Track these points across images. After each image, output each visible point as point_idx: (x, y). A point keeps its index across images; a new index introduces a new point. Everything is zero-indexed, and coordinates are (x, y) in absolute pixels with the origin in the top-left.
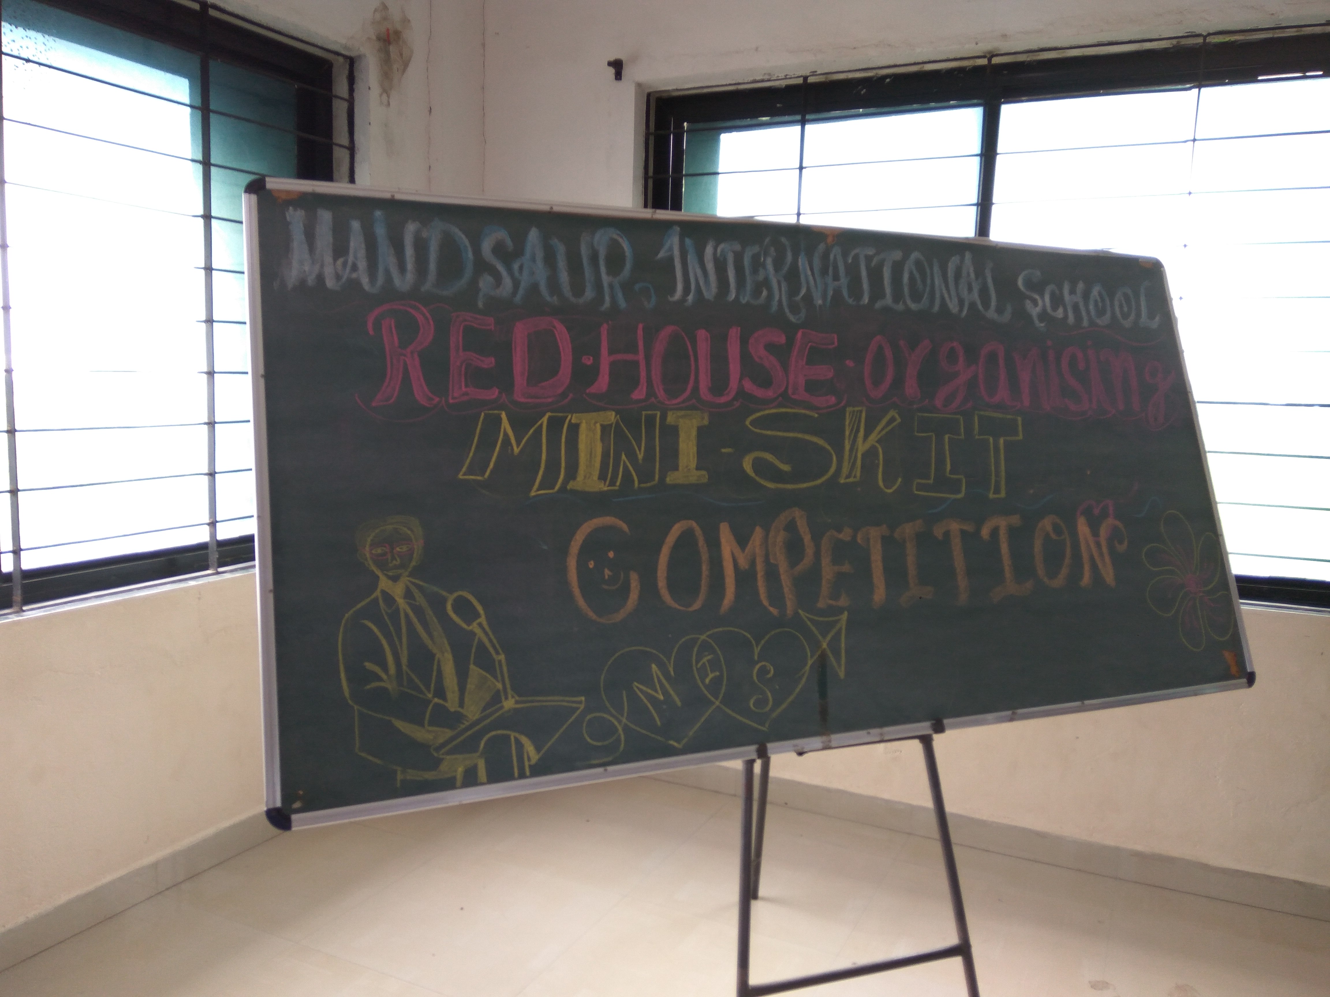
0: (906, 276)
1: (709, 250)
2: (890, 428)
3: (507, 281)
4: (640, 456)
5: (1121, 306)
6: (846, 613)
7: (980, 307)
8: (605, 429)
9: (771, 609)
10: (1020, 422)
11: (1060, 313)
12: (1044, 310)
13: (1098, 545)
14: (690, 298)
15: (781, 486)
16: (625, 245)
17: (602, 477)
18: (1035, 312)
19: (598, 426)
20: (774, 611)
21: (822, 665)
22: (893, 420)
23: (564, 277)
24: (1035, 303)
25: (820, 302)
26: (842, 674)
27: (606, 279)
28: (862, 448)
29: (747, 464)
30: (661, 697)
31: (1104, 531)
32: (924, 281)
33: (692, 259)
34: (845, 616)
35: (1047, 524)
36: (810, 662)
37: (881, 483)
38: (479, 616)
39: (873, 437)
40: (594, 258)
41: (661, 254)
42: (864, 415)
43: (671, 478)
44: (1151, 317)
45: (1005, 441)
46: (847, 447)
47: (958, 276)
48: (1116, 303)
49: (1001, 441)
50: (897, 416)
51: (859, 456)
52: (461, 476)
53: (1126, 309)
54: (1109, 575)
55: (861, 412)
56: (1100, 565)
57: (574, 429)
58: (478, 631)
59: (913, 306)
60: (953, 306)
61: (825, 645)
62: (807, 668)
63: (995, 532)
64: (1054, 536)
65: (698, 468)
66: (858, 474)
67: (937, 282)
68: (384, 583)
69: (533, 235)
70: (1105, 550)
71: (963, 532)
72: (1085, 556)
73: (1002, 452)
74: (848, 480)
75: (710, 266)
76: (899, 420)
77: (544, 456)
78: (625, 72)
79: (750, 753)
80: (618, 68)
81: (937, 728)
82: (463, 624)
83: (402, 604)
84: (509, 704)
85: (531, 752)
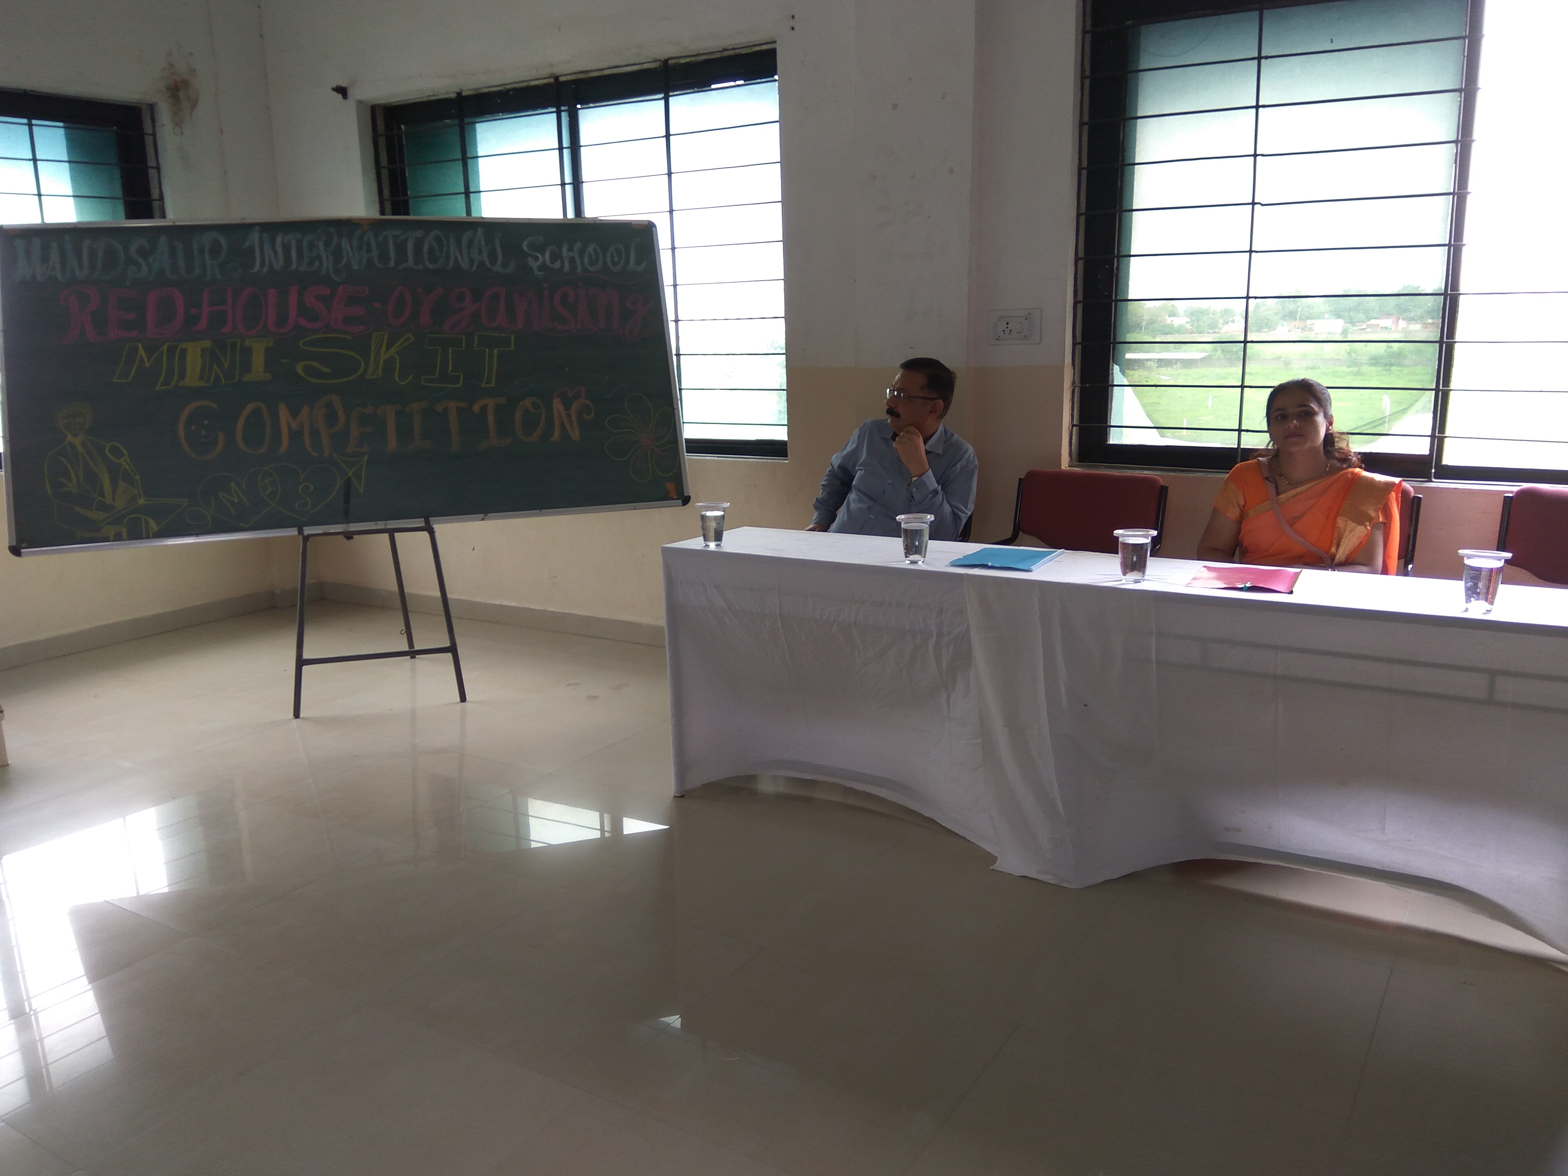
0: (426, 248)
1: (279, 238)
2: (406, 343)
3: (145, 268)
4: (226, 365)
5: (612, 256)
6: (367, 456)
7: (488, 263)
8: (203, 350)
9: (314, 454)
10: (513, 339)
11: (557, 265)
12: (544, 264)
13: (569, 416)
14: (265, 270)
15: (322, 381)
16: (223, 240)
17: (201, 378)
18: (534, 265)
19: (199, 349)
20: (315, 454)
21: (348, 486)
22: (409, 339)
23: (181, 263)
24: (537, 259)
25: (357, 267)
26: (361, 491)
27: (208, 262)
28: (383, 357)
29: (299, 369)
30: (236, 500)
31: (575, 407)
32: (441, 251)
33: (267, 247)
34: (366, 458)
35: (528, 403)
36: (339, 484)
37: (397, 379)
38: (123, 455)
39: (392, 351)
40: (202, 251)
41: (247, 244)
42: (386, 337)
43: (247, 378)
44: (638, 262)
45: (498, 350)
46: (372, 357)
47: (470, 244)
48: (608, 255)
49: (496, 350)
50: (412, 337)
51: (382, 361)
52: (114, 380)
53: (616, 259)
54: (575, 434)
55: (384, 335)
56: (568, 428)
57: (184, 351)
58: (124, 463)
59: (431, 266)
60: (465, 265)
61: (350, 474)
62: (338, 486)
63: (484, 408)
64: (532, 410)
65: (265, 371)
66: (380, 374)
67: (452, 249)
68: (70, 438)
69: (163, 240)
70: (574, 418)
71: (458, 408)
72: (557, 422)
73: (495, 358)
74: (373, 377)
75: (279, 249)
76: (413, 339)
77: (164, 367)
78: (349, 93)
79: (293, 532)
80: (342, 91)
81: (427, 522)
82: (115, 460)
83: (80, 449)
84: (142, 501)
85: (153, 525)
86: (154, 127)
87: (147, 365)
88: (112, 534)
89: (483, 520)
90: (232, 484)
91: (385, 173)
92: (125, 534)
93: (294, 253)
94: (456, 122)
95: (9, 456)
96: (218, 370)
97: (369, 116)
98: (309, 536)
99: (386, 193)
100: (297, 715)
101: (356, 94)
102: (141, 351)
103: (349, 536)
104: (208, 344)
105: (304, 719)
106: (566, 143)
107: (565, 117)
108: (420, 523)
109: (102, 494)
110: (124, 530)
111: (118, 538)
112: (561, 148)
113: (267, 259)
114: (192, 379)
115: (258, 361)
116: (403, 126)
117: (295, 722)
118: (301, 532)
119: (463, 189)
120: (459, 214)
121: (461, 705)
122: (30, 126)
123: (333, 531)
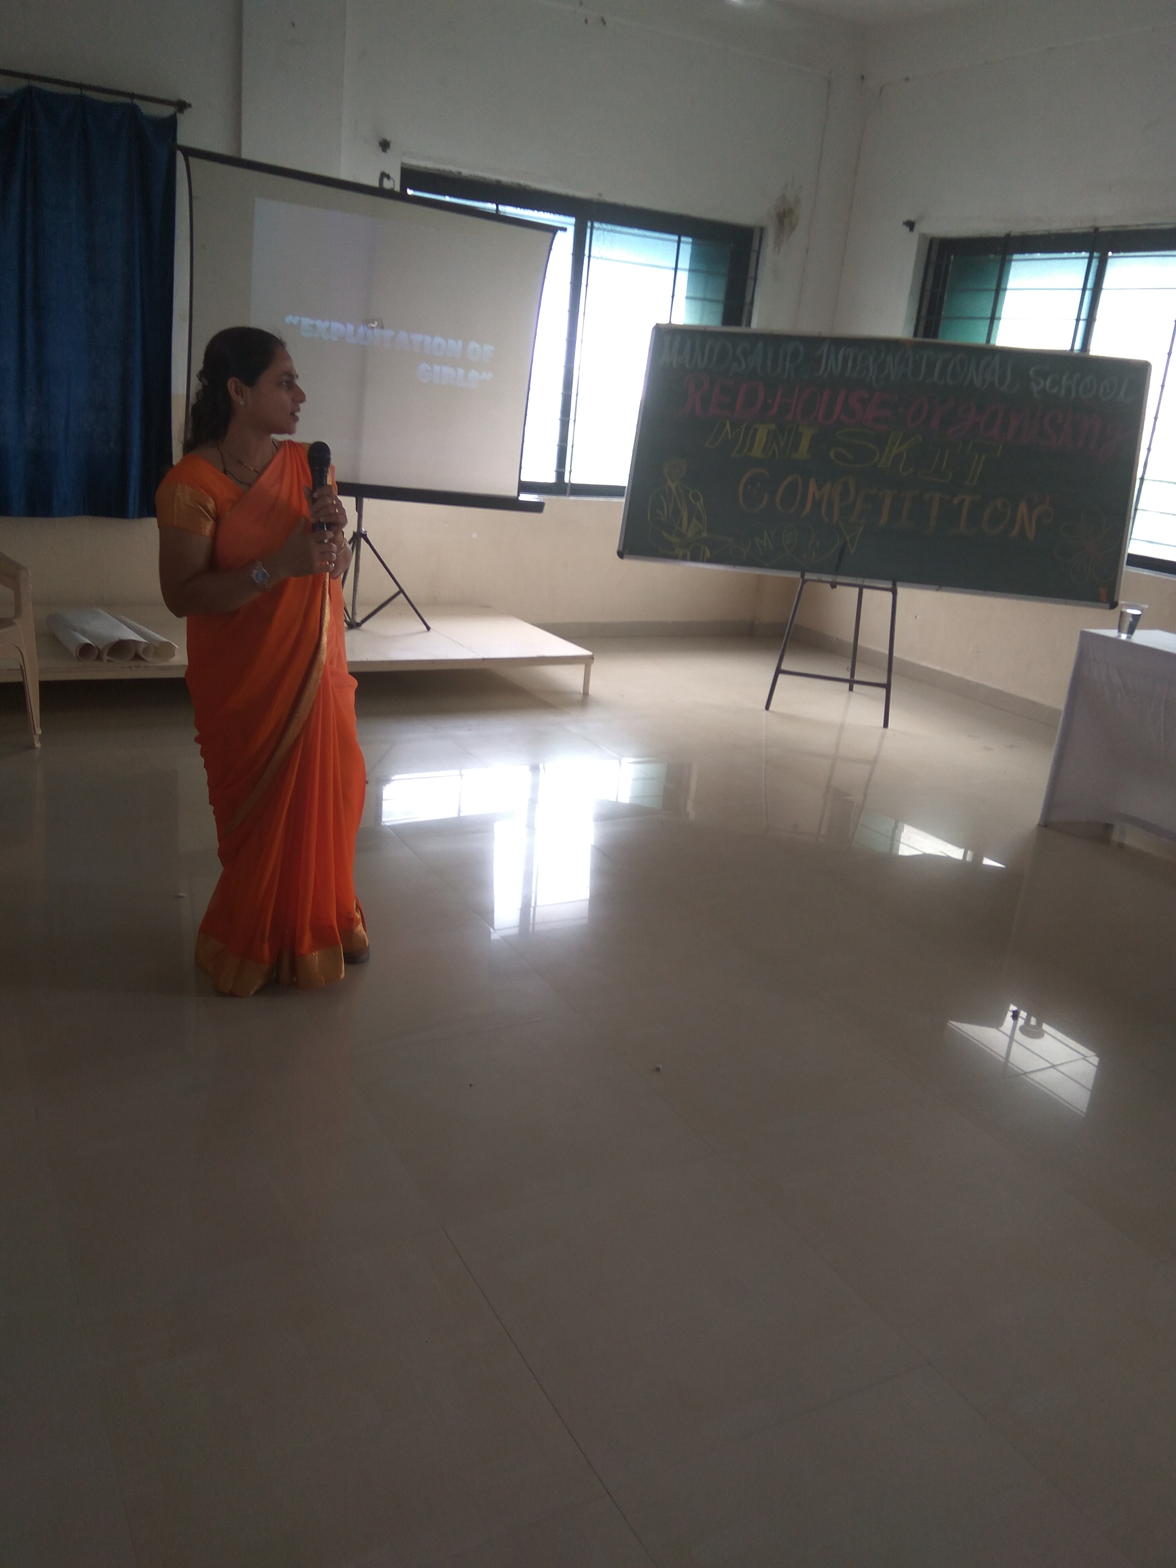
0: (950, 367)
1: (842, 352)
2: (914, 443)
3: (744, 365)
4: (782, 445)
5: (1105, 388)
6: (863, 526)
7: (997, 384)
8: (769, 431)
10: (1000, 448)
11: (1053, 392)
12: (1044, 388)
13: (1030, 517)
14: (826, 374)
15: (846, 465)
16: (801, 348)
17: (763, 451)
18: (1035, 389)
19: (767, 430)
20: (826, 520)
21: (844, 547)
22: (917, 439)
23: (769, 363)
24: (1039, 384)
25: (894, 378)
26: (852, 553)
27: (788, 365)
28: (895, 451)
29: (832, 454)
31: (1037, 512)
32: (962, 371)
33: (832, 356)
34: (862, 528)
35: (999, 502)
36: (838, 545)
37: (900, 470)
38: (700, 500)
39: (903, 448)
40: (785, 355)
41: (818, 353)
42: (901, 436)
43: (794, 456)
44: (1128, 396)
45: (986, 457)
46: (886, 451)
47: (986, 367)
48: (1101, 388)
49: (984, 456)
50: (921, 438)
51: (892, 455)
52: (706, 446)
53: (1108, 390)
54: (1031, 533)
55: (900, 434)
56: (1027, 527)
57: (756, 430)
58: (699, 506)
59: (951, 382)
60: (978, 383)
61: (847, 539)
62: (836, 546)
63: (962, 502)
64: (1001, 509)
65: (807, 452)
66: (889, 464)
67: (971, 370)
69: (761, 344)
70: (1033, 521)
71: (941, 499)
72: (1019, 521)
73: (982, 462)
74: (883, 466)
75: (840, 360)
76: (921, 440)
77: (740, 441)
78: (916, 227)
79: (796, 575)
80: (911, 225)
81: (894, 585)
82: (694, 503)
83: (673, 490)
84: (704, 535)
85: (708, 554)
86: (760, 246)
88: (681, 554)
89: (937, 590)
90: (765, 532)
91: (927, 296)
92: (689, 556)
93: (850, 363)
94: (999, 257)
95: (630, 489)
96: (776, 448)
97: (927, 247)
98: (807, 580)
99: (924, 312)
100: (767, 708)
101: (921, 228)
102: (728, 426)
103: (834, 585)
105: (772, 712)
106: (1090, 284)
107: (1095, 263)
108: (889, 585)
109: (681, 525)
110: (689, 553)
111: (684, 558)
112: (1084, 289)
113: (829, 366)
114: (757, 452)
115: (805, 443)
116: (952, 257)
117: (765, 712)
118: (802, 576)
119: (989, 315)
120: (980, 340)
121: (883, 730)
122: (679, 242)
123: (824, 579)
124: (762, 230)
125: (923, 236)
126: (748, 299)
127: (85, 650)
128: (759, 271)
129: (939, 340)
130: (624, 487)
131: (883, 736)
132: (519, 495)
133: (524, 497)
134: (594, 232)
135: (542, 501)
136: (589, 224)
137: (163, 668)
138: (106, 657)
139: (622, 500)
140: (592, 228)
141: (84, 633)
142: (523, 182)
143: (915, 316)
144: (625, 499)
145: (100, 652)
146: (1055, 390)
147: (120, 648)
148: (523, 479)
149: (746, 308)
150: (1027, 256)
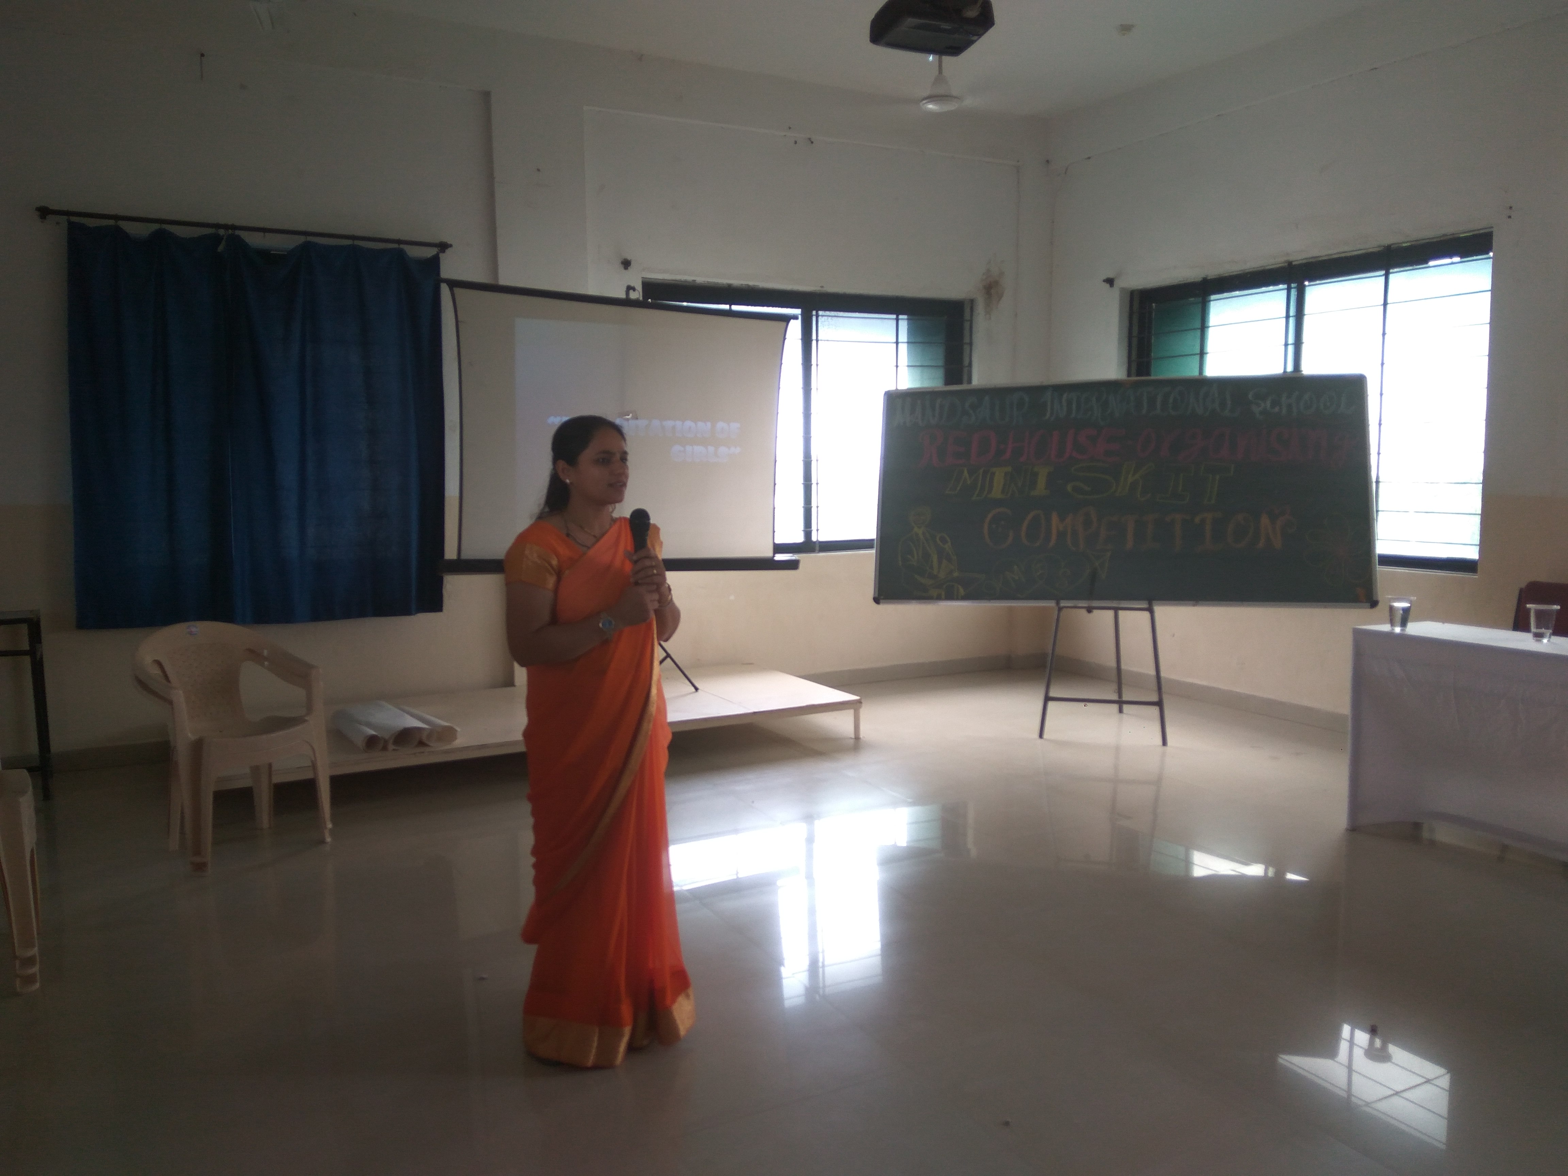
0: (1171, 399)
1: (1065, 396)
2: (1148, 471)
3: (974, 417)
4: (1020, 484)
5: (1325, 402)
6: (1110, 552)
7: (1219, 410)
8: (1006, 474)
9: (1073, 549)
10: (1232, 467)
12: (1265, 409)
13: (1274, 529)
14: (1053, 418)
15: (1084, 497)
16: (1026, 398)
17: (1003, 492)
18: (1257, 410)
19: (1003, 473)
21: (1094, 573)
22: (1150, 467)
23: (997, 414)
24: (1259, 405)
25: (1118, 415)
26: (1103, 577)
27: (1015, 413)
28: (1130, 480)
29: (1069, 488)
30: (1017, 578)
31: (1280, 522)
33: (1056, 401)
35: (1240, 517)
36: (1088, 571)
37: (1138, 496)
38: (947, 542)
39: (1137, 476)
40: (1012, 405)
41: (1043, 400)
42: (1133, 465)
43: (1033, 493)
44: (1348, 409)
45: (1220, 476)
46: (1122, 480)
47: (1206, 396)
48: (1322, 402)
49: (1218, 476)
50: (1153, 465)
51: (1128, 484)
52: (947, 492)
53: (1328, 404)
54: (1278, 543)
56: (1273, 539)
57: (993, 474)
58: (947, 548)
59: (1174, 413)
60: (1200, 411)
61: (1097, 565)
62: (1087, 573)
63: (1203, 520)
64: (1243, 523)
65: (1045, 489)
66: (1126, 492)
67: (1191, 400)
69: (987, 398)
70: (1278, 531)
71: (1183, 520)
72: (1263, 533)
73: (1217, 482)
74: (1121, 495)
75: (1064, 403)
76: (1154, 467)
77: (979, 485)
78: (1116, 283)
79: (1051, 604)
81: (1150, 604)
82: (942, 546)
83: (921, 536)
84: (956, 574)
85: (962, 591)
86: (972, 315)
87: (969, 482)
88: (936, 595)
89: (1194, 605)
90: (1016, 567)
91: (1135, 341)
92: (943, 597)
93: (1074, 406)
94: (1198, 299)
95: (879, 540)
96: (1014, 488)
97: (1128, 299)
98: (1063, 608)
99: (1134, 356)
100: (1041, 735)
101: (1120, 283)
102: (966, 472)
103: (1089, 610)
104: (1009, 469)
105: (1046, 740)
106: (1292, 314)
107: (1293, 292)
108: (1144, 605)
109: (932, 568)
110: (943, 593)
111: (939, 598)
112: (1287, 318)
113: (1055, 410)
114: (997, 493)
115: (1042, 482)
116: (1154, 304)
117: (1040, 741)
118: (1058, 603)
119: (1198, 351)
120: (1194, 373)
121: (1162, 749)
122: (897, 320)
123: (1080, 605)
124: (972, 302)
125: (1123, 290)
126: (966, 363)
127: (372, 742)
128: (974, 336)
129: (1152, 377)
130: (873, 540)
131: (1163, 755)
132: (774, 556)
133: (779, 557)
134: (820, 318)
135: (797, 558)
136: (814, 313)
137: (447, 752)
138: (391, 747)
139: (873, 552)
140: (817, 316)
141: (369, 725)
142: (751, 283)
143: (1125, 359)
144: (875, 549)
145: (386, 742)
146: (1277, 409)
147: (405, 737)
148: (777, 542)
149: (966, 370)
150: (1226, 295)
